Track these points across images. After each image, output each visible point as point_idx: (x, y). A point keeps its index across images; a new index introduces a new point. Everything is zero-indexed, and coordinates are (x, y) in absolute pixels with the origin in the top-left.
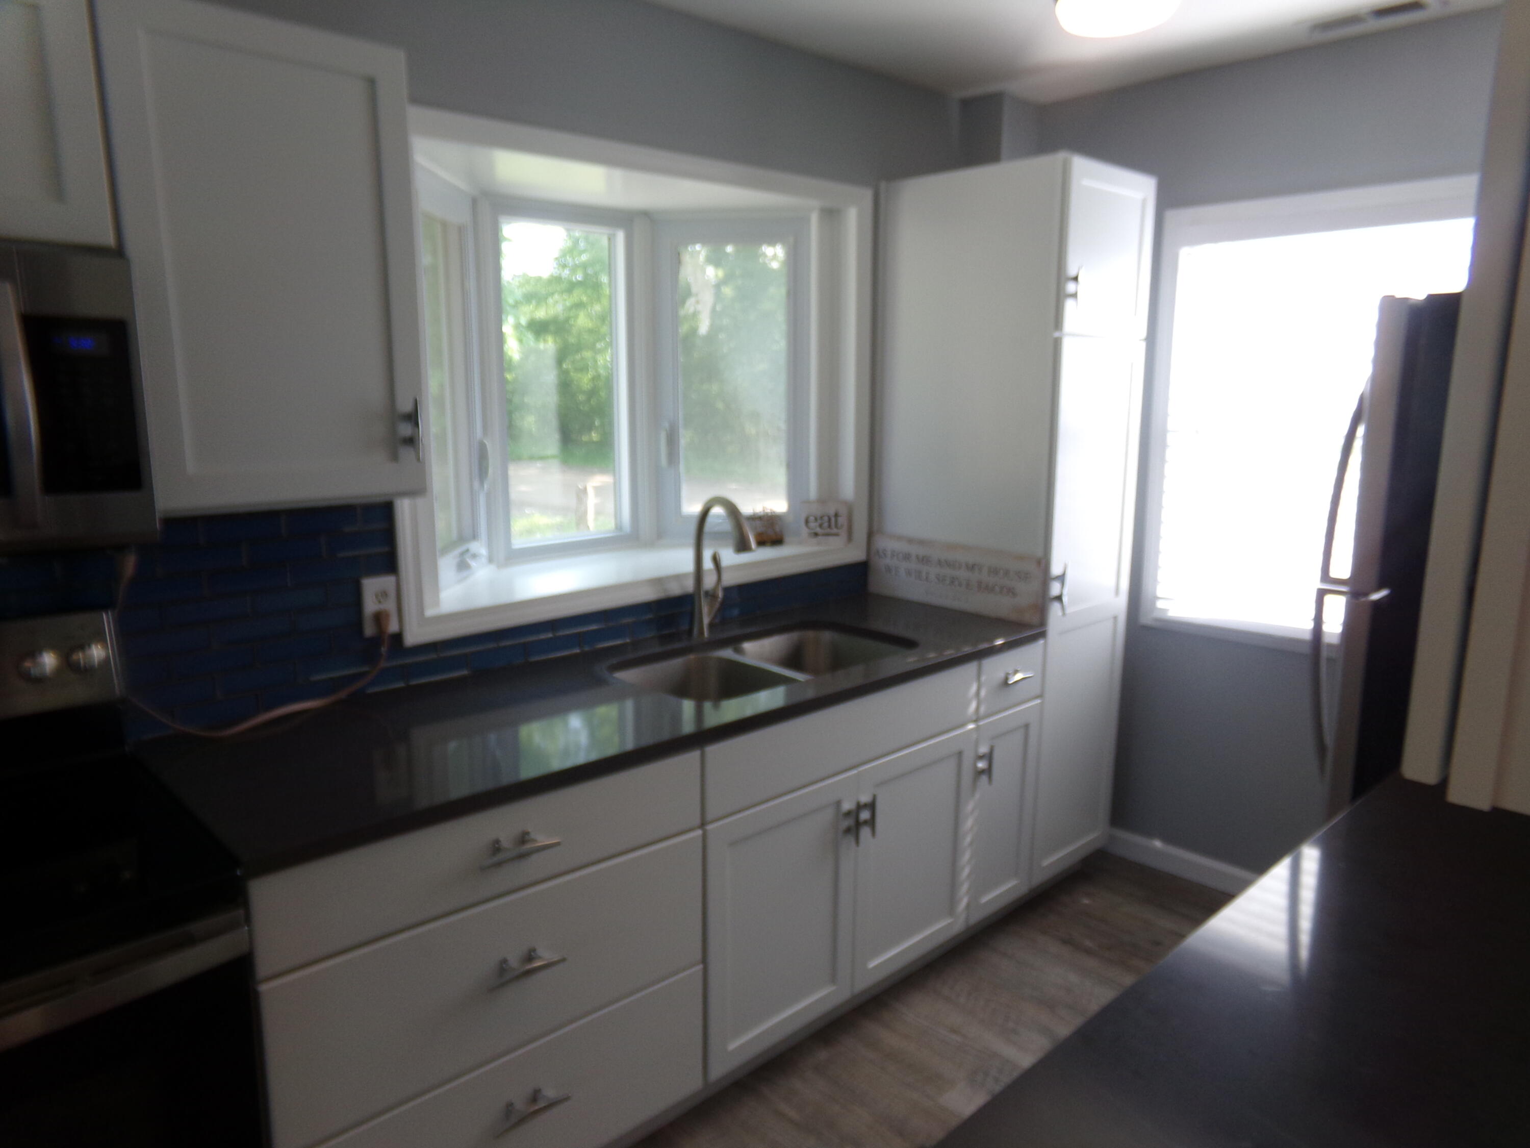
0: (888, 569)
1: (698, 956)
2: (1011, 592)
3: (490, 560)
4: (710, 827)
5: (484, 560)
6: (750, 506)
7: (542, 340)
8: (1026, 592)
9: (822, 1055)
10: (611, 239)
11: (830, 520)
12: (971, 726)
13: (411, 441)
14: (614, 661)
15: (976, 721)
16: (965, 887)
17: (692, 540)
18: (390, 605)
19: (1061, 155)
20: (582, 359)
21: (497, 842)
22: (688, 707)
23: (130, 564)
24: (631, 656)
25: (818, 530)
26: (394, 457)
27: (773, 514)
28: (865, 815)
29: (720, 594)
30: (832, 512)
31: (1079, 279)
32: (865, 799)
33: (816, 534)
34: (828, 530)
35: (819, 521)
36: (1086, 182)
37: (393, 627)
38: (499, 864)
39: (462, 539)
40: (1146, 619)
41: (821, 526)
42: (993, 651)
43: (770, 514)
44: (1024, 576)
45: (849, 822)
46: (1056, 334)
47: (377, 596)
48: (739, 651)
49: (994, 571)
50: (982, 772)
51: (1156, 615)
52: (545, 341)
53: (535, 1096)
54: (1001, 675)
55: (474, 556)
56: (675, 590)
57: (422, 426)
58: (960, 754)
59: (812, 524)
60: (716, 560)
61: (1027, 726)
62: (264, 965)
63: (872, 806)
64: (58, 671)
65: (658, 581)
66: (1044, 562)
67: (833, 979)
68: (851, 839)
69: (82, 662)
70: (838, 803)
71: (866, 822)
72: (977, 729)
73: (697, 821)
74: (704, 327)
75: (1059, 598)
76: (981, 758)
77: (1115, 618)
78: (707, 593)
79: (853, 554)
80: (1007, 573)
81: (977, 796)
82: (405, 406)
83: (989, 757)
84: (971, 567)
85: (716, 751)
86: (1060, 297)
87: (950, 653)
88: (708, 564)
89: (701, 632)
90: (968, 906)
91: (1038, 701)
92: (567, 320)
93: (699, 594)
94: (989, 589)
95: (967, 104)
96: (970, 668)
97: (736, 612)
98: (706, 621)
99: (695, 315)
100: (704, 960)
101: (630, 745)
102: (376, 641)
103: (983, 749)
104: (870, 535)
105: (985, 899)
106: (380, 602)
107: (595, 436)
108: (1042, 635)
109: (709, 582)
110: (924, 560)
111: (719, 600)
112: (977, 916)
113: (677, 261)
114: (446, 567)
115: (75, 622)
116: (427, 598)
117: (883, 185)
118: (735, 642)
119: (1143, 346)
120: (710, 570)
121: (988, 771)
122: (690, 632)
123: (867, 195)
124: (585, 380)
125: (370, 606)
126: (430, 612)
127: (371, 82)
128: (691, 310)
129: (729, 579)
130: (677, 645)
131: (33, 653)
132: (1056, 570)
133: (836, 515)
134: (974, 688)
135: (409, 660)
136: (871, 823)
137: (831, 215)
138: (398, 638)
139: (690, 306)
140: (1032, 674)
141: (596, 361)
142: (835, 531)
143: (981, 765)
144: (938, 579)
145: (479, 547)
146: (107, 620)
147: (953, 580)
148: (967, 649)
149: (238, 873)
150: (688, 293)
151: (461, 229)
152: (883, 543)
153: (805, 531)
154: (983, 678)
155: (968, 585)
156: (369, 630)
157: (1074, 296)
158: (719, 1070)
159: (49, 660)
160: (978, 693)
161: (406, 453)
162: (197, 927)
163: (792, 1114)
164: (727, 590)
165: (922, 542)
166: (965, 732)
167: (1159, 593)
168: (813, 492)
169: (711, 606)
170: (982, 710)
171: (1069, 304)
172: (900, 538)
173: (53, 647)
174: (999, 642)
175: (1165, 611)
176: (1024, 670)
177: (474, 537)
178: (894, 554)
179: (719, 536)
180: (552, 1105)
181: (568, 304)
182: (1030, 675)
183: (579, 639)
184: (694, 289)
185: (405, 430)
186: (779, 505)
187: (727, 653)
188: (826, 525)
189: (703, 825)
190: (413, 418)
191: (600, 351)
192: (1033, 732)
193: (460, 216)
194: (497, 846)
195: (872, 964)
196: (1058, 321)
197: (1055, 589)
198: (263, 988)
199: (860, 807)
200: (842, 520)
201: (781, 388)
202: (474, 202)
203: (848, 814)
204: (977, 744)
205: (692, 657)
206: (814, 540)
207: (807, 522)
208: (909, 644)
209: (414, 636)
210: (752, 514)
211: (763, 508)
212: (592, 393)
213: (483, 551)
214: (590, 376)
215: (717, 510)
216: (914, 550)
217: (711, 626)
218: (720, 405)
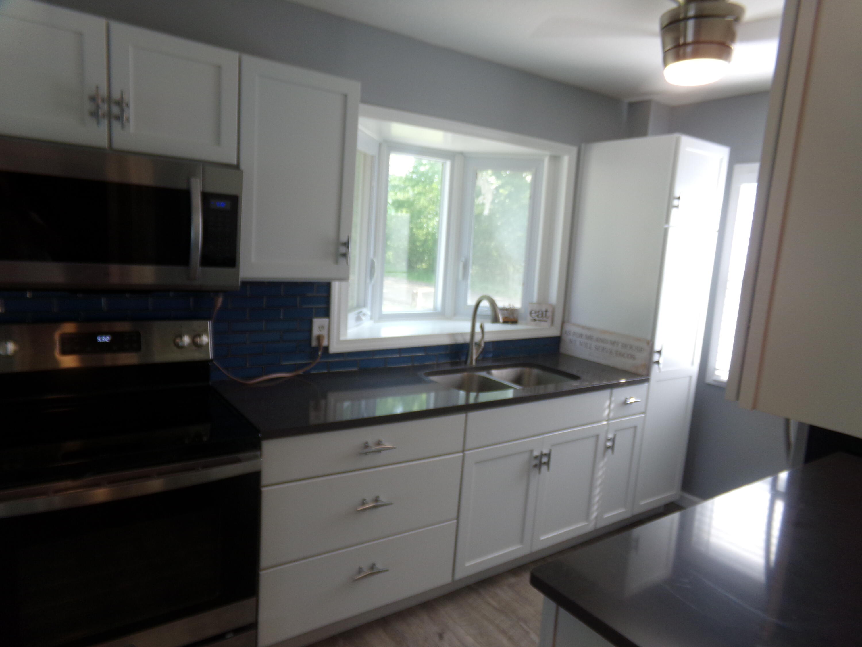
0: (571, 341)
1: (455, 515)
2: (633, 357)
3: (371, 318)
4: (466, 453)
5: (369, 317)
6: (501, 303)
7: (399, 210)
8: (640, 358)
9: (513, 580)
10: (443, 165)
11: (542, 314)
12: (605, 423)
13: (345, 255)
14: (428, 371)
15: (607, 420)
16: (595, 507)
17: (470, 318)
18: (324, 333)
19: (675, 135)
20: (421, 223)
21: (367, 443)
22: (462, 393)
23: (220, 301)
24: (436, 369)
25: (536, 318)
26: (337, 262)
27: (514, 308)
28: (545, 460)
29: (483, 345)
30: (544, 309)
31: (680, 198)
32: (545, 451)
33: (535, 320)
34: (541, 319)
35: (537, 314)
36: (689, 149)
37: (325, 343)
38: (366, 454)
39: (359, 306)
40: (709, 380)
41: (538, 316)
42: (619, 385)
43: (512, 308)
44: (640, 350)
45: (536, 462)
46: (666, 226)
47: (319, 327)
48: (489, 373)
49: (624, 346)
50: (609, 448)
51: (714, 378)
52: (402, 212)
53: (373, 567)
54: (622, 399)
55: (364, 315)
56: (460, 340)
57: (350, 250)
58: (597, 436)
59: (533, 315)
60: (482, 327)
61: (635, 428)
62: (265, 479)
63: (548, 455)
64: (189, 345)
65: (452, 335)
66: (651, 343)
67: (522, 541)
68: (536, 470)
69: (199, 342)
70: (532, 451)
71: (545, 463)
72: (608, 424)
73: (460, 448)
74: (486, 212)
75: (658, 362)
76: (609, 440)
77: (691, 377)
78: (476, 344)
79: (552, 332)
80: (631, 347)
81: (606, 459)
82: (343, 239)
83: (613, 440)
84: (613, 343)
85: (473, 415)
86: (669, 207)
87: (596, 383)
88: (478, 329)
89: (471, 363)
90: (596, 517)
91: (643, 415)
92: (414, 200)
93: (472, 343)
94: (622, 355)
95: (631, 105)
96: (606, 393)
97: (490, 355)
98: (474, 357)
99: (483, 204)
100: (458, 518)
101: (432, 406)
102: (316, 349)
103: (610, 436)
104: (563, 323)
105: (607, 516)
106: (320, 331)
107: (424, 266)
108: (647, 380)
109: (478, 338)
110: (590, 338)
111: (482, 347)
112: (601, 524)
113: (476, 177)
114: (351, 317)
115: (196, 324)
116: (342, 332)
117: (583, 145)
118: (488, 369)
119: (716, 235)
120: (478, 333)
121: (612, 448)
122: (466, 362)
123: (574, 150)
124: (421, 234)
125: (316, 332)
126: (342, 338)
127: (345, 96)
128: (481, 202)
129: (488, 338)
130: (459, 367)
131: (181, 336)
132: (657, 348)
133: (546, 311)
134: (607, 403)
135: (331, 360)
136: (548, 464)
137: (555, 159)
138: (327, 348)
139: (479, 201)
140: (639, 400)
141: (428, 224)
142: (545, 319)
143: (609, 444)
144: (596, 348)
145: (367, 311)
146: (209, 325)
147: (603, 349)
148: (605, 383)
149: (260, 435)
150: (479, 194)
151: (373, 157)
152: (569, 327)
153: (529, 318)
154: (613, 399)
155: (611, 352)
156: (314, 343)
157: (677, 207)
158: (459, 575)
159: (186, 340)
160: (609, 406)
161: (342, 260)
162: (241, 456)
163: (494, 604)
164: (487, 343)
165: (589, 329)
166: (602, 425)
167: (717, 367)
168: (535, 298)
169: (477, 350)
170: (611, 415)
171: (674, 211)
172: (578, 326)
173: (188, 333)
174: (623, 381)
175: (720, 376)
176: (637, 397)
177: (365, 306)
178: (574, 334)
179: (484, 317)
180: (379, 572)
181: (416, 192)
182: (640, 401)
183: (412, 359)
184: (483, 192)
185: (343, 250)
186: (517, 304)
187: (484, 374)
188: (540, 316)
189: (463, 451)
190: (346, 244)
191: (430, 219)
192: (639, 430)
193: (372, 151)
194: (366, 445)
195: (543, 538)
196: (667, 220)
197: (656, 357)
198: (264, 489)
199: (542, 455)
200: (549, 314)
201: (523, 244)
202: (380, 145)
203: (536, 457)
204: (607, 432)
205: (465, 374)
206: (533, 323)
207: (531, 313)
208: (575, 377)
209: (334, 349)
210: (503, 307)
211: (509, 304)
212: (425, 241)
213: (369, 313)
214: (424, 233)
215: (485, 304)
216: (585, 332)
217: (477, 360)
218: (495, 254)
